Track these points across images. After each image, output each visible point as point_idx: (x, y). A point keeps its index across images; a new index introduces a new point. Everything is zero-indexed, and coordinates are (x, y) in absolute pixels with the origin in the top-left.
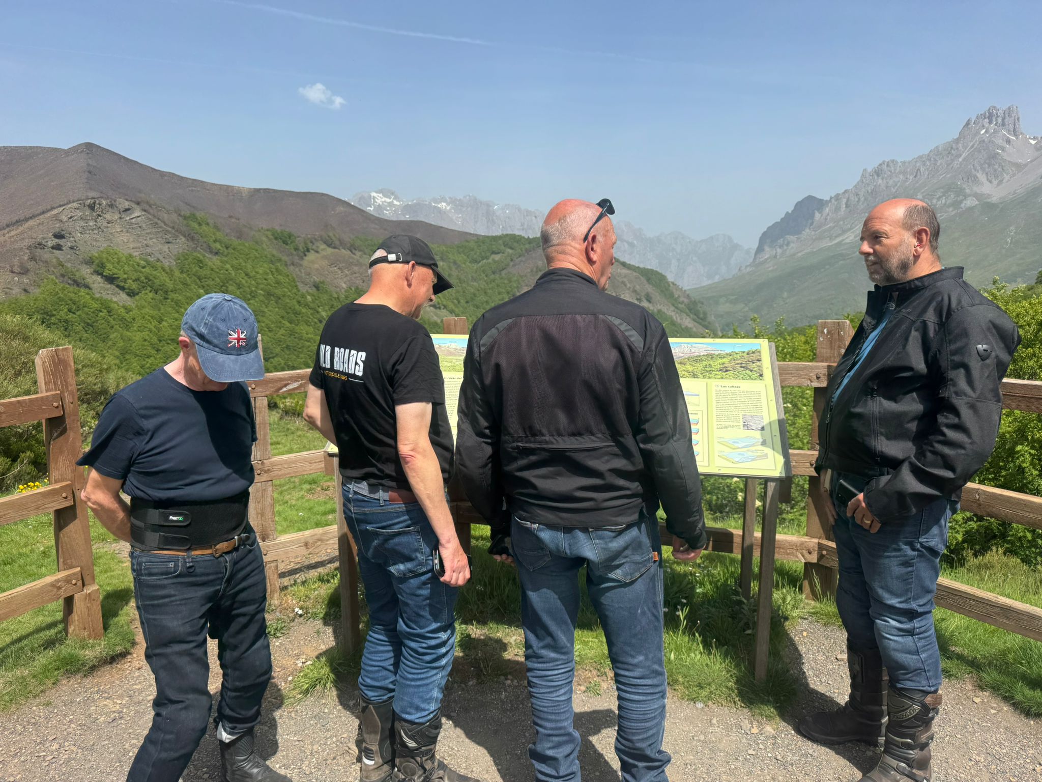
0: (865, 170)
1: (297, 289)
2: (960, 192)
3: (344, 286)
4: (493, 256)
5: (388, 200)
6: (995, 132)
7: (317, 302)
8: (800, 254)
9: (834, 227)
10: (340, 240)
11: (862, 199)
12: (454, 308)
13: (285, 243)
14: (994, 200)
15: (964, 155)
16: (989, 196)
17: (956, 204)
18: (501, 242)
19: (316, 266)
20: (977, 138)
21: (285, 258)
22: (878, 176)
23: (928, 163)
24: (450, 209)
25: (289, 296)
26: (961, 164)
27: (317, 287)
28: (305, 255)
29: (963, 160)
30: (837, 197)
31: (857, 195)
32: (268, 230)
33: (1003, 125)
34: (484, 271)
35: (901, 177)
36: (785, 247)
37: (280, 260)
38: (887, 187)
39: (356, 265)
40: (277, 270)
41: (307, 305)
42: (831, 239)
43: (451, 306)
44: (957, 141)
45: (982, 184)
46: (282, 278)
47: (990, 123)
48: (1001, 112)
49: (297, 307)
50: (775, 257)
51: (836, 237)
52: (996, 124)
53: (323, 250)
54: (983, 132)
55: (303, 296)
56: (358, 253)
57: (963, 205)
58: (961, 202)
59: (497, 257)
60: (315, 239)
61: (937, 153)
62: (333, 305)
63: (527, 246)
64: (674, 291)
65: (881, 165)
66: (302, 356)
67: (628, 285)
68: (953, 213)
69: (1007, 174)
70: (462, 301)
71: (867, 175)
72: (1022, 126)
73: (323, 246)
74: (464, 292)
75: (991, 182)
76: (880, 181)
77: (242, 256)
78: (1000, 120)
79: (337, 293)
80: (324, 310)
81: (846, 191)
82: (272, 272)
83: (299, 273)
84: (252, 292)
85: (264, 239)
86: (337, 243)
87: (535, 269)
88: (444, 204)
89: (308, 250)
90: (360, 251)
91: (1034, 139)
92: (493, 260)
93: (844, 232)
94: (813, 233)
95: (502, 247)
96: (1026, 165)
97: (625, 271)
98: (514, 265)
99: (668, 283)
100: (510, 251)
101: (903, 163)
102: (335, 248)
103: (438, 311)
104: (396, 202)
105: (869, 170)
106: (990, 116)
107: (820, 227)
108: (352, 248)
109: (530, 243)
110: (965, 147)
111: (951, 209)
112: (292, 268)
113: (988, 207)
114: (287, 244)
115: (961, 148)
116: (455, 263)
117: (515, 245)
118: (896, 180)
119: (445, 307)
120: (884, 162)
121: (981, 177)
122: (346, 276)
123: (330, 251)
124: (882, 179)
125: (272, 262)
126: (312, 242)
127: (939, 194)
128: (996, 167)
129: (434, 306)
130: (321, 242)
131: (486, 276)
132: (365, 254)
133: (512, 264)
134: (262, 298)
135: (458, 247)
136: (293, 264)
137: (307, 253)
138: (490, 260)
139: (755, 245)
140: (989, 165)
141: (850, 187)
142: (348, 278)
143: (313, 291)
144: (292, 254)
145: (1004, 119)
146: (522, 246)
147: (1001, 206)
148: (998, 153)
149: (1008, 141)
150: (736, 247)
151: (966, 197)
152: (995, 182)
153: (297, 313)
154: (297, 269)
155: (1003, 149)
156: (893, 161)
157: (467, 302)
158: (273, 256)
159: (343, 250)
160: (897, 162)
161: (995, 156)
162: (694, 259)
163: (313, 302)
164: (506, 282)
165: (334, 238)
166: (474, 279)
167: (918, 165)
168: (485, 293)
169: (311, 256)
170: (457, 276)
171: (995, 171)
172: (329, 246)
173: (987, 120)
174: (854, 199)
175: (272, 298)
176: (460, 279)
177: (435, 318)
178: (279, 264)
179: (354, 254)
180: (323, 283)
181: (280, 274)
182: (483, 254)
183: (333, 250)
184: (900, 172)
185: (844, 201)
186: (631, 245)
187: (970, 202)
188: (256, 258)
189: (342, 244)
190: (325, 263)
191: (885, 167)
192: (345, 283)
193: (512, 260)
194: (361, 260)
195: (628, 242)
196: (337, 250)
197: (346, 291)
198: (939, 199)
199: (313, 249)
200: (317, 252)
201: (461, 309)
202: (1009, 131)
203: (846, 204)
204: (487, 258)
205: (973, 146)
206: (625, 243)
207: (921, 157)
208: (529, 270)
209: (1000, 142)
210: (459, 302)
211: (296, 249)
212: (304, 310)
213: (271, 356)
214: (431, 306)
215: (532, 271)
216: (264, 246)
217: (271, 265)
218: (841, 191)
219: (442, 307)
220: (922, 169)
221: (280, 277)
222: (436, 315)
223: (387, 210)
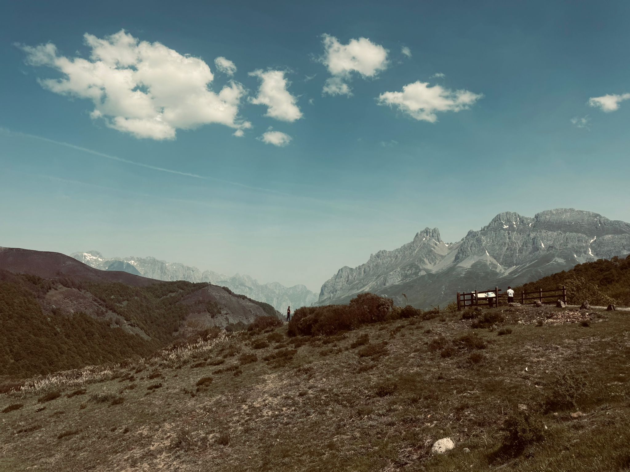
0: (372, 254)
1: (41, 313)
2: (417, 268)
3: (72, 311)
4: (171, 294)
5: (95, 258)
6: (430, 239)
7: (54, 322)
8: (343, 297)
9: (359, 283)
10: (72, 282)
11: (372, 269)
12: (143, 326)
13: (35, 283)
14: (434, 272)
15: (417, 250)
16: (431, 270)
17: (416, 274)
18: (176, 285)
19: (55, 298)
20: (422, 242)
21: (34, 293)
22: (378, 257)
23: (401, 253)
24: (136, 265)
25: (36, 318)
26: (416, 254)
27: (54, 312)
28: (48, 292)
29: (417, 252)
30: (360, 268)
31: (369, 267)
32: (23, 275)
33: (433, 236)
34: (164, 303)
35: (389, 259)
36: (335, 293)
37: (31, 294)
38: (383, 263)
39: (81, 298)
40: (28, 301)
41: (47, 324)
42: (358, 289)
43: (142, 325)
44: (413, 242)
45: (427, 264)
46: (31, 306)
47: (427, 235)
48: (431, 231)
49: (40, 325)
50: (330, 298)
51: (361, 288)
52: (430, 236)
53: (60, 288)
54: (424, 239)
55: (45, 318)
56: (83, 291)
57: (419, 274)
58: (418, 273)
59: (173, 295)
60: (56, 281)
61: (404, 248)
62: (64, 324)
63: (193, 288)
64: (279, 316)
65: (379, 252)
66: (41, 358)
67: (253, 312)
68: (415, 278)
69: (438, 260)
70: (148, 322)
71: (373, 257)
72: (442, 238)
73: (61, 286)
74: (150, 316)
75: (431, 263)
76: (379, 260)
77: (5, 291)
78: (431, 234)
79: (68, 316)
80: (58, 327)
81: (363, 265)
82: (25, 302)
83: (42, 303)
84: (10, 315)
85: (21, 280)
86: (70, 284)
87: (197, 302)
88: (133, 261)
89: (50, 289)
90: (84, 289)
91: (447, 244)
92: (170, 296)
93: (364, 286)
94: (349, 286)
95: (177, 289)
96: (445, 256)
97: (251, 304)
98: (184, 300)
99: (275, 311)
100: (182, 291)
101: (390, 252)
102: (68, 287)
103: (134, 328)
104: (100, 259)
105: (374, 254)
106: (427, 231)
107: (352, 283)
108: (79, 288)
109: (194, 286)
110: (417, 246)
111: (414, 276)
112: (37, 299)
113: (430, 275)
114: (36, 284)
115: (415, 246)
116: (145, 297)
117: (185, 287)
118: (387, 260)
119: (138, 325)
120: (380, 251)
121: (426, 261)
122: (75, 305)
123: (65, 289)
124: (380, 259)
125: (25, 295)
126: (53, 283)
127: (408, 268)
128: (432, 256)
129: (131, 325)
130: (59, 283)
131: (165, 306)
132: (88, 291)
133: (182, 298)
134: (16, 319)
135: (147, 288)
136: (38, 297)
137: (49, 290)
138: (168, 296)
139: (319, 292)
140: (429, 255)
141: (365, 263)
142: (76, 306)
143: (52, 314)
144: (39, 291)
145: (433, 234)
146: (189, 288)
147: (437, 275)
148: (432, 250)
149: (436, 244)
150: (308, 292)
151: (420, 270)
152: (433, 264)
153: (40, 329)
154: (41, 300)
155: (434, 248)
156: (385, 251)
157: (152, 322)
158: (27, 291)
159: (74, 289)
160: (387, 251)
161: (431, 251)
162: (286, 298)
163: (51, 322)
164: (178, 309)
165: (69, 281)
166: (157, 308)
167: (397, 253)
168: (164, 316)
169: (52, 292)
170: (146, 306)
171: (432, 258)
172: (65, 286)
173: (425, 234)
174: (368, 269)
175: (23, 319)
176: (148, 308)
177: (131, 333)
178: (30, 297)
179: (81, 291)
180: (59, 309)
181: (30, 303)
182: (164, 292)
183: (67, 288)
184: (388, 257)
185: (363, 269)
186: (250, 288)
187: (423, 273)
188: (14, 292)
189: (74, 285)
190: (61, 297)
191: (381, 253)
192: (73, 309)
193: (182, 296)
194: (85, 295)
195: (248, 287)
196: (69, 289)
197: (73, 315)
198: (408, 270)
199: (53, 288)
200: (56, 289)
201: (148, 327)
202: (436, 240)
203: (364, 271)
204: (166, 295)
205: (421, 245)
206: (247, 288)
207: (397, 250)
208: (194, 303)
209: (432, 244)
210: (147, 323)
211: (42, 287)
212: (45, 327)
213: (19, 358)
214: (129, 325)
215: (196, 303)
216: (21, 285)
217: (25, 298)
218: (361, 265)
219: (136, 325)
220: (399, 255)
221: (30, 306)
222: (132, 330)
223: (94, 264)
